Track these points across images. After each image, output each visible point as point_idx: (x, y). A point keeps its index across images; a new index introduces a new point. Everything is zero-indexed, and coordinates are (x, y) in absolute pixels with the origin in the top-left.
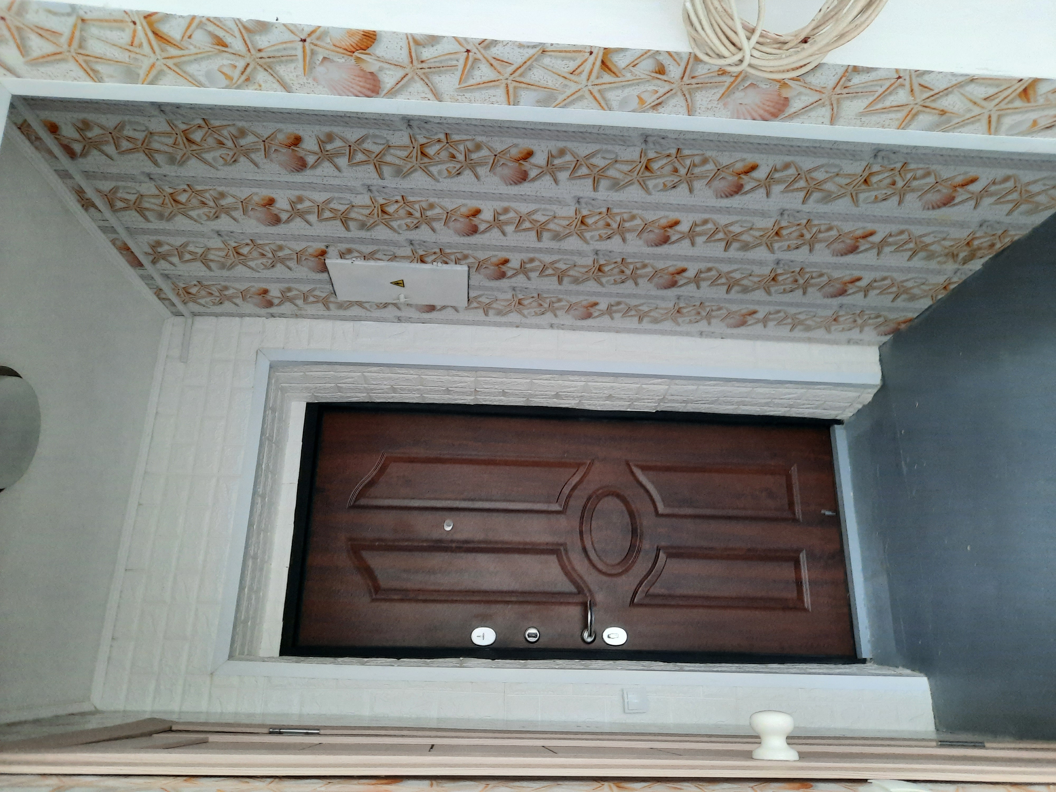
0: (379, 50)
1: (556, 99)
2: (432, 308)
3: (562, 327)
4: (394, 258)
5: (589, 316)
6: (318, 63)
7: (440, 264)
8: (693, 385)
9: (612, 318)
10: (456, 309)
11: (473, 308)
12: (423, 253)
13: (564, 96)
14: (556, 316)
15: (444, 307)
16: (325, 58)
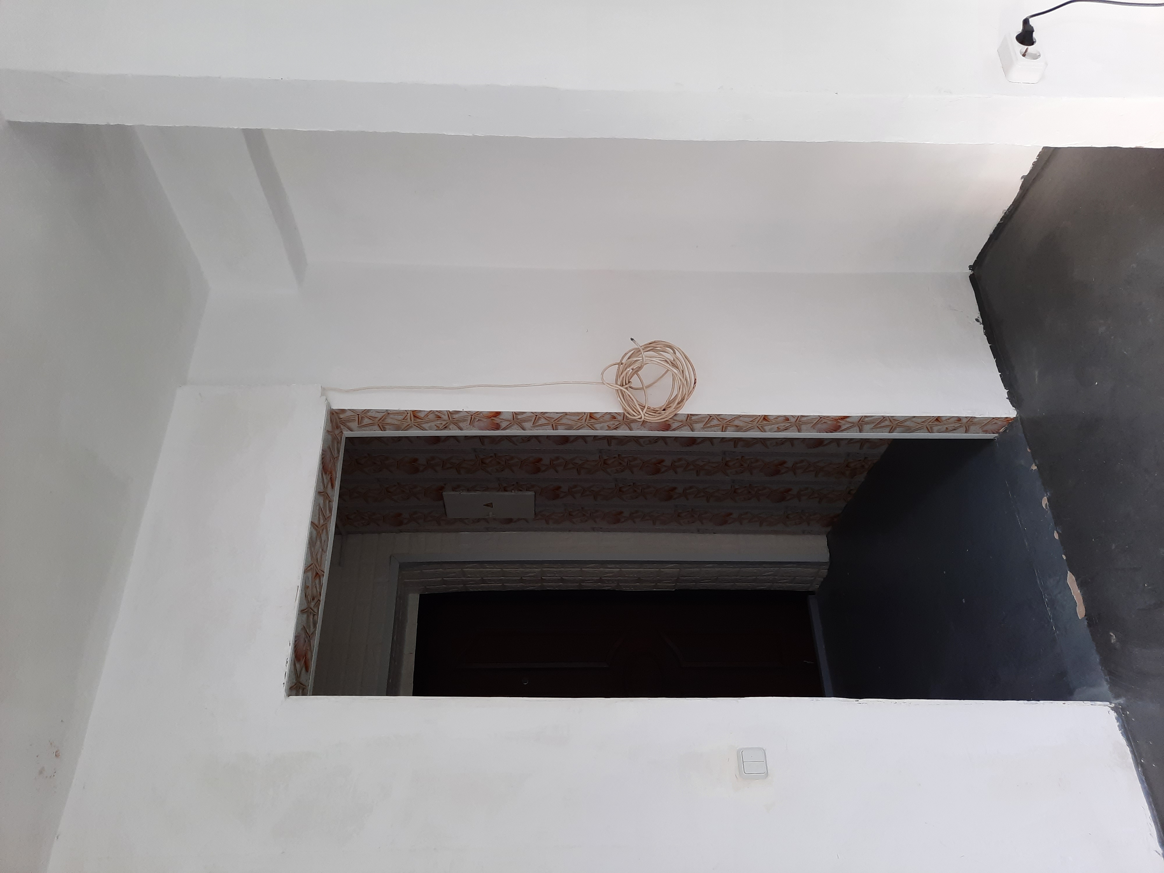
0: (501, 417)
1: (573, 428)
2: (510, 521)
3: (601, 530)
4: (487, 489)
5: (618, 521)
6: (476, 421)
7: (516, 492)
8: (696, 568)
9: (634, 522)
10: (526, 520)
11: (538, 519)
12: (506, 485)
13: (577, 427)
14: (595, 522)
15: (519, 520)
16: (479, 420)
